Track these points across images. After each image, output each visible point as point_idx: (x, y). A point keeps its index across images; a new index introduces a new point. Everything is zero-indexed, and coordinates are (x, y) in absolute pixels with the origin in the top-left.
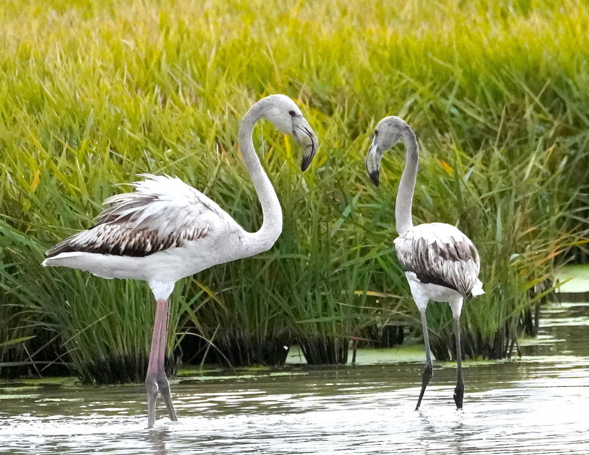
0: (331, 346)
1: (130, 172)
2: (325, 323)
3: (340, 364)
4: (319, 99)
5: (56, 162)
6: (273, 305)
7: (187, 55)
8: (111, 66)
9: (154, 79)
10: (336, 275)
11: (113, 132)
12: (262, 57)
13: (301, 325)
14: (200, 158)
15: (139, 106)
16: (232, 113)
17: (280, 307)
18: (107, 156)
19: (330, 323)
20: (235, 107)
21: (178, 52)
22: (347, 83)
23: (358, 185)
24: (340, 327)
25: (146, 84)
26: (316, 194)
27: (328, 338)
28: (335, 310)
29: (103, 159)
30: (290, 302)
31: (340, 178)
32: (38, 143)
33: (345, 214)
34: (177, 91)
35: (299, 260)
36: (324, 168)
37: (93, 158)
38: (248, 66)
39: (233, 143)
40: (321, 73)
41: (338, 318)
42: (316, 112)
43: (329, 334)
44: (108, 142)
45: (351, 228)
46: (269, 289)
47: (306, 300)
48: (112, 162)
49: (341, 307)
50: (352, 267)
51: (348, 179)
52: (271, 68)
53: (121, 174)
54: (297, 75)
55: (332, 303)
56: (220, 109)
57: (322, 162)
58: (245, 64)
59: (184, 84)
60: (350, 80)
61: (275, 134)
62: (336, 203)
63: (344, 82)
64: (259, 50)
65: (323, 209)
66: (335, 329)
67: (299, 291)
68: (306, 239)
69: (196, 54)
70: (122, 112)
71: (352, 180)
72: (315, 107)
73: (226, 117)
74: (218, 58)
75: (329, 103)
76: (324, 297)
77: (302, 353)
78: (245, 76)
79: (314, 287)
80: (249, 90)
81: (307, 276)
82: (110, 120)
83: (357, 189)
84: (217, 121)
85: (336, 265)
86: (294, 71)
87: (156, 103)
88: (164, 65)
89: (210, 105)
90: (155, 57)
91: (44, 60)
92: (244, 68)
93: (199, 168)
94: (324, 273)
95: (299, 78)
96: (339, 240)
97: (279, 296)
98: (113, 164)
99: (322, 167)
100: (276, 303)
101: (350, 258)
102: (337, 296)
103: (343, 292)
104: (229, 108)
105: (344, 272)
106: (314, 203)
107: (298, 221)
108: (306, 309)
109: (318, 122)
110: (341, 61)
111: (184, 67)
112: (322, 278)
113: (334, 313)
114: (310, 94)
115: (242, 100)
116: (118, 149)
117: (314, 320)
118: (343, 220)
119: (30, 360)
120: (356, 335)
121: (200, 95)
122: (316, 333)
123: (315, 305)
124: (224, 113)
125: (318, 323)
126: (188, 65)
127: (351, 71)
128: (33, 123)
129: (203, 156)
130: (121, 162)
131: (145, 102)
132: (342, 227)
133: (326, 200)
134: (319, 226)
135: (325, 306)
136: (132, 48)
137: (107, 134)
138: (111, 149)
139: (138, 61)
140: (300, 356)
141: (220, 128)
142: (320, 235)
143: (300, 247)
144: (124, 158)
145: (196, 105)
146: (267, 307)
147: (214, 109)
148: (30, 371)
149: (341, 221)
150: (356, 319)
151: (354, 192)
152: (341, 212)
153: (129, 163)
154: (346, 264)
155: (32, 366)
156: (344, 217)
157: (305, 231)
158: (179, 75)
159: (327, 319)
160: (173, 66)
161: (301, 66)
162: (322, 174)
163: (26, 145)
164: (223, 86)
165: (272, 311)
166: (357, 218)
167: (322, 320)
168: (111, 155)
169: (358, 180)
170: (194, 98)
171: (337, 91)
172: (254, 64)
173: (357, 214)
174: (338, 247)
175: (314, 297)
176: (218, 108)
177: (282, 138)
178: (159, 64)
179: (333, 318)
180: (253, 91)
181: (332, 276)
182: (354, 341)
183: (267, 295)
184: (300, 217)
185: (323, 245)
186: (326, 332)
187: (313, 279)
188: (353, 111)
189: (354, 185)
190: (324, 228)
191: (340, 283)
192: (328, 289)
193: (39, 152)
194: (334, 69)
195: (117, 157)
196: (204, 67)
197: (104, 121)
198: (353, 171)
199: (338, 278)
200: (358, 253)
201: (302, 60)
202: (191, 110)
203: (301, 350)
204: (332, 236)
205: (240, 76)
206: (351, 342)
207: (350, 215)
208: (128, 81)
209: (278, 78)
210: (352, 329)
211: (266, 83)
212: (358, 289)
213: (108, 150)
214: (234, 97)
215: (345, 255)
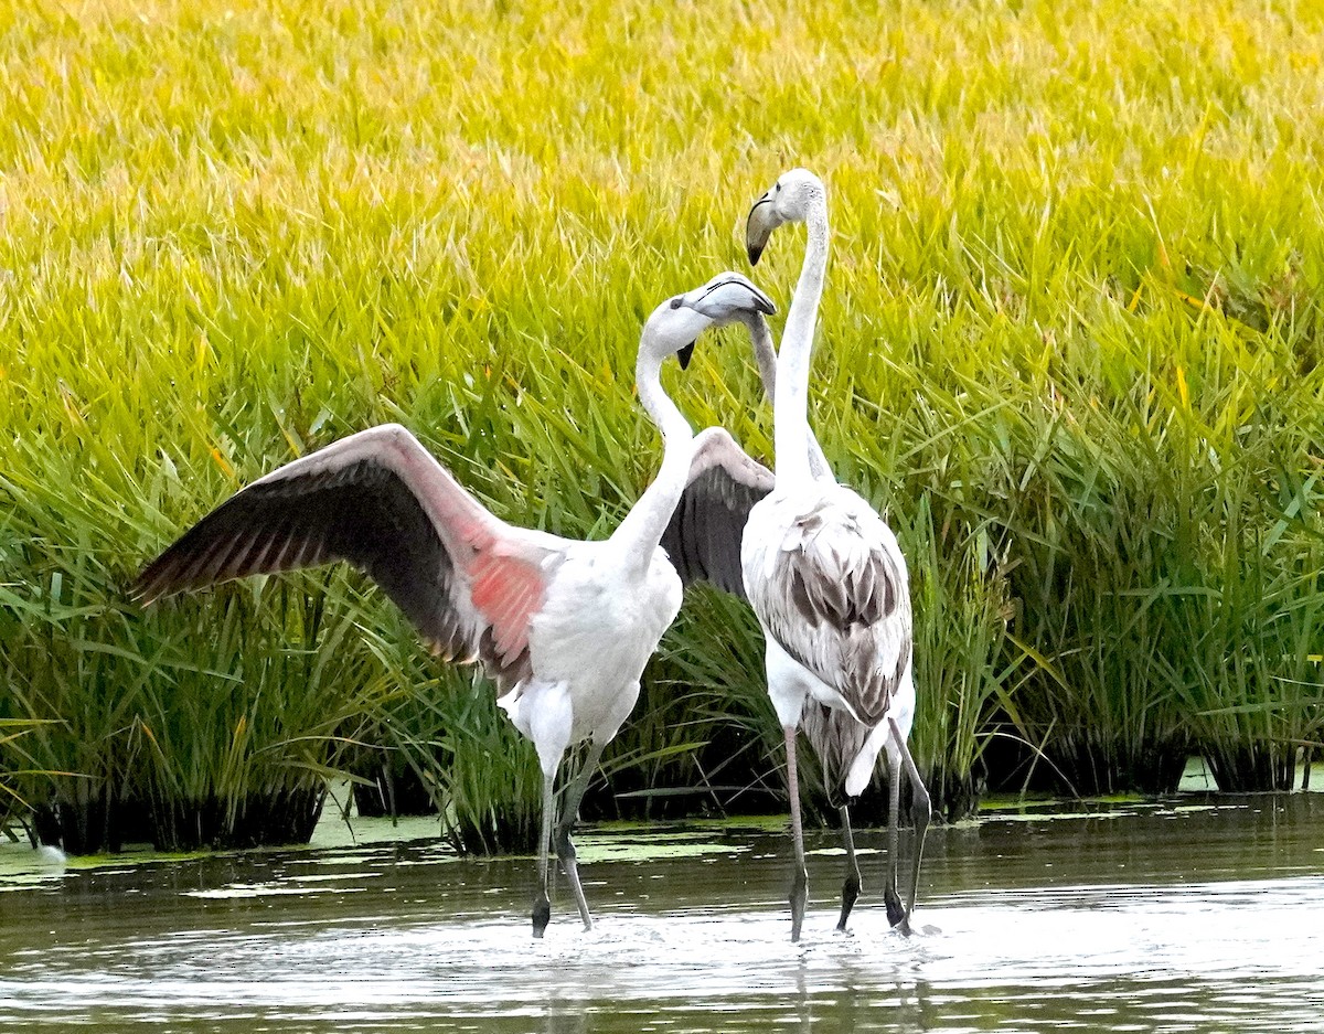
0: (1263, 757)
1: (890, 435)
2: (1251, 714)
3: (1278, 792)
4: (1242, 298)
5: (753, 416)
6: (1156, 682)
7: (997, 218)
8: (856, 238)
9: (934, 262)
10: (1272, 625)
11: (858, 363)
12: (1135, 222)
13: (1208, 717)
14: (1020, 410)
15: (907, 312)
16: (1081, 325)
17: (1169, 687)
18: (848, 404)
19: (1262, 715)
20: (1086, 316)
21: (980, 212)
22: (1294, 270)
23: (1313, 458)
24: (1280, 722)
25: (921, 272)
26: (1236, 474)
27: (1258, 743)
28: (1272, 691)
29: (840, 413)
30: (1187, 675)
31: (1281, 446)
32: (720, 382)
33: (1290, 512)
34: (978, 286)
35: (1203, 597)
36: (1250, 427)
37: (822, 409)
38: (1111, 239)
39: (1081, 380)
40: (1244, 252)
41: (1275, 706)
42: (1236, 324)
43: (1260, 735)
44: (849, 379)
45: (1299, 539)
46: (1149, 651)
47: (1216, 673)
48: (857, 416)
49: (1282, 686)
50: (1302, 611)
51: (1296, 448)
52: (1153, 241)
53: (872, 439)
54: (1201, 253)
55: (1265, 679)
56: (1059, 318)
57: (1246, 417)
58: (1105, 235)
59: (991, 271)
60: (1300, 264)
61: (1158, 363)
62: (1273, 492)
63: (1288, 269)
64: (1130, 211)
65: (1248, 504)
66: (1270, 728)
67: (1203, 655)
68: (1216, 557)
69: (1013, 216)
70: (875, 323)
71: (1303, 449)
72: (1234, 315)
73: (1068, 333)
74: (1055, 224)
75: (1262, 307)
76: (1250, 667)
77: (1208, 771)
78: (1104, 258)
79: (1231, 647)
80: (1111, 284)
81: (1217, 630)
82: (853, 340)
83: (1311, 466)
84: (1051, 341)
85: (1273, 607)
86: (1194, 246)
87: (937, 307)
88: (954, 238)
89: (1040, 312)
90: (937, 222)
91: (731, 228)
92: (1103, 241)
93: (1018, 428)
94: (1250, 621)
95: (1205, 261)
96: (1278, 561)
97: (1168, 664)
98: (859, 420)
99: (1246, 424)
100: (1161, 678)
101: (1297, 594)
102: (1273, 665)
103: (1285, 657)
104: (1074, 317)
105: (1287, 619)
106: (1231, 492)
107: (1202, 525)
108: (1218, 690)
109: (1240, 342)
110: (1282, 231)
111: (991, 240)
112: (1247, 632)
113: (1268, 697)
114: (1225, 291)
115: (1098, 301)
116: (869, 392)
117: (1232, 710)
118: (1286, 524)
119: (704, 784)
120: (1309, 736)
121: (1020, 292)
122: (1236, 735)
123: (1233, 683)
124: (1064, 325)
125: (1238, 716)
126: (999, 238)
127: (1300, 248)
128: (711, 344)
129: (1026, 404)
130: (874, 416)
131: (917, 306)
132: (1284, 536)
133: (1253, 487)
134: (1241, 537)
135: (1253, 681)
136: (896, 206)
137: (848, 367)
138: (855, 392)
139: (906, 228)
140: (1204, 775)
141: (1058, 352)
142: (1241, 550)
143: (1206, 575)
144: (881, 409)
145: (1012, 311)
146: (1145, 685)
147: (1048, 319)
148: (705, 804)
149: (1281, 526)
150: (1310, 709)
151: (1305, 472)
152: (1282, 510)
153: (888, 418)
154: (1292, 606)
155: (707, 796)
156: (1287, 519)
157: (1216, 545)
158: (982, 254)
159: (1258, 707)
160: (972, 239)
161: (1209, 238)
162: (1245, 439)
163: (698, 384)
164: (1063, 274)
165: (1154, 694)
166: (1312, 519)
167: (1245, 709)
168: (855, 403)
169: (1312, 449)
170: (1008, 298)
171: (1275, 284)
172: (1122, 237)
173: (1310, 513)
174: (1276, 573)
175: (1231, 667)
176: (1053, 318)
177: (1173, 370)
178: (944, 235)
179: (1267, 705)
180: (1118, 283)
181: (1265, 629)
182: (1307, 749)
183: (1145, 663)
184: (1206, 518)
185: (1249, 571)
186: (1254, 733)
187: (1230, 633)
188: (1304, 319)
189: (1306, 458)
190: (1249, 539)
191: (1281, 640)
192: (1258, 653)
193: (722, 399)
194: (1269, 245)
195: (866, 408)
196: (1028, 241)
197: (842, 340)
198: (1303, 433)
199: (1276, 632)
200: (1314, 584)
201: (1210, 228)
202: (1004, 319)
203: (1206, 765)
204: (1264, 553)
205: (1096, 258)
206: (1301, 750)
207: (1299, 513)
208: (886, 265)
209: (1166, 260)
210: (1303, 727)
211: (1143, 270)
212: (1313, 651)
213: (850, 395)
214: (1083, 297)
215: (1290, 587)
